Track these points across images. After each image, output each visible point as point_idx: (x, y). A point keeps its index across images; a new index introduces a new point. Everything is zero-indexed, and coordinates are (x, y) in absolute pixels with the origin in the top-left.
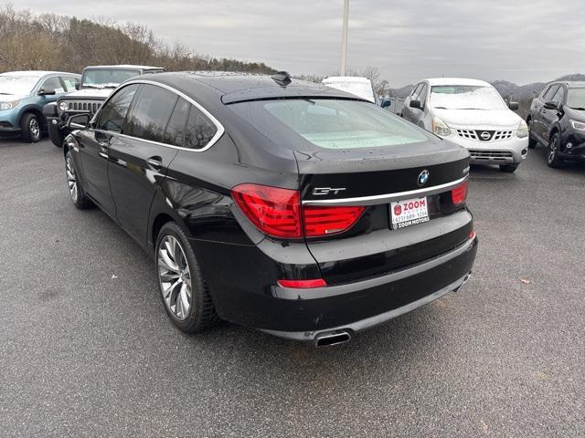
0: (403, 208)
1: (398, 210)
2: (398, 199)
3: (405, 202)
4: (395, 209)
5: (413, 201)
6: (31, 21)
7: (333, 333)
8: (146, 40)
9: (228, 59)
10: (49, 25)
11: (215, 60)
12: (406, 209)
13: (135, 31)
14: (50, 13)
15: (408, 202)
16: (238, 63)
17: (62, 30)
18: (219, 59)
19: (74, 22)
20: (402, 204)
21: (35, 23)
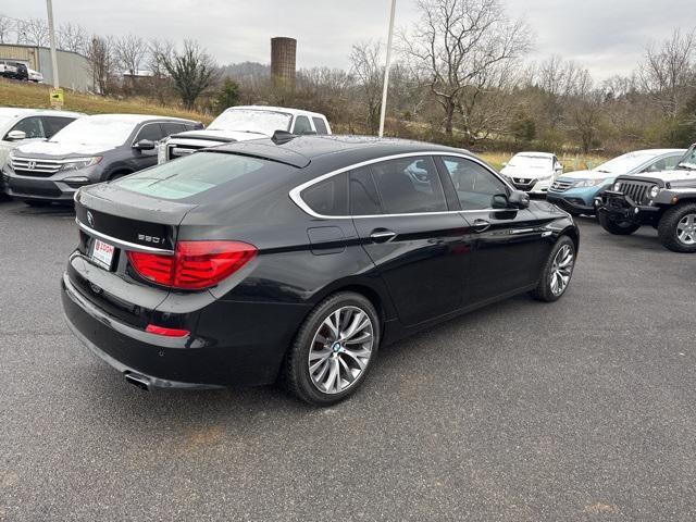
0: (101, 246)
5: (107, 244)
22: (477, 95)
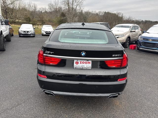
0: (79, 63)
1: (77, 63)
2: (77, 60)
3: (81, 61)
4: (76, 62)
5: (85, 61)
6: (96, 13)
7: (49, 92)
8: (121, 16)
9: (147, 20)
10: (100, 14)
11: (143, 21)
12: (80, 63)
13: (118, 14)
14: (100, 11)
15: (82, 61)
16: (150, 21)
17: (102, 15)
18: (144, 20)
19: (105, 12)
20: (79, 61)
21: (97, 13)
22: (13, 10)
